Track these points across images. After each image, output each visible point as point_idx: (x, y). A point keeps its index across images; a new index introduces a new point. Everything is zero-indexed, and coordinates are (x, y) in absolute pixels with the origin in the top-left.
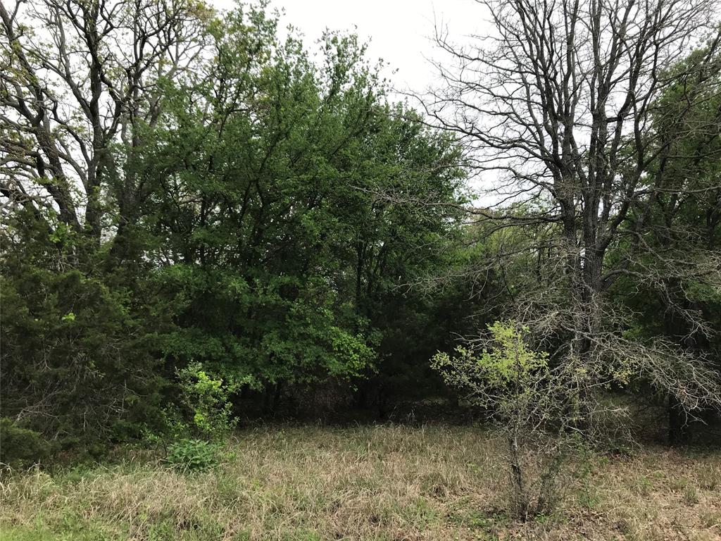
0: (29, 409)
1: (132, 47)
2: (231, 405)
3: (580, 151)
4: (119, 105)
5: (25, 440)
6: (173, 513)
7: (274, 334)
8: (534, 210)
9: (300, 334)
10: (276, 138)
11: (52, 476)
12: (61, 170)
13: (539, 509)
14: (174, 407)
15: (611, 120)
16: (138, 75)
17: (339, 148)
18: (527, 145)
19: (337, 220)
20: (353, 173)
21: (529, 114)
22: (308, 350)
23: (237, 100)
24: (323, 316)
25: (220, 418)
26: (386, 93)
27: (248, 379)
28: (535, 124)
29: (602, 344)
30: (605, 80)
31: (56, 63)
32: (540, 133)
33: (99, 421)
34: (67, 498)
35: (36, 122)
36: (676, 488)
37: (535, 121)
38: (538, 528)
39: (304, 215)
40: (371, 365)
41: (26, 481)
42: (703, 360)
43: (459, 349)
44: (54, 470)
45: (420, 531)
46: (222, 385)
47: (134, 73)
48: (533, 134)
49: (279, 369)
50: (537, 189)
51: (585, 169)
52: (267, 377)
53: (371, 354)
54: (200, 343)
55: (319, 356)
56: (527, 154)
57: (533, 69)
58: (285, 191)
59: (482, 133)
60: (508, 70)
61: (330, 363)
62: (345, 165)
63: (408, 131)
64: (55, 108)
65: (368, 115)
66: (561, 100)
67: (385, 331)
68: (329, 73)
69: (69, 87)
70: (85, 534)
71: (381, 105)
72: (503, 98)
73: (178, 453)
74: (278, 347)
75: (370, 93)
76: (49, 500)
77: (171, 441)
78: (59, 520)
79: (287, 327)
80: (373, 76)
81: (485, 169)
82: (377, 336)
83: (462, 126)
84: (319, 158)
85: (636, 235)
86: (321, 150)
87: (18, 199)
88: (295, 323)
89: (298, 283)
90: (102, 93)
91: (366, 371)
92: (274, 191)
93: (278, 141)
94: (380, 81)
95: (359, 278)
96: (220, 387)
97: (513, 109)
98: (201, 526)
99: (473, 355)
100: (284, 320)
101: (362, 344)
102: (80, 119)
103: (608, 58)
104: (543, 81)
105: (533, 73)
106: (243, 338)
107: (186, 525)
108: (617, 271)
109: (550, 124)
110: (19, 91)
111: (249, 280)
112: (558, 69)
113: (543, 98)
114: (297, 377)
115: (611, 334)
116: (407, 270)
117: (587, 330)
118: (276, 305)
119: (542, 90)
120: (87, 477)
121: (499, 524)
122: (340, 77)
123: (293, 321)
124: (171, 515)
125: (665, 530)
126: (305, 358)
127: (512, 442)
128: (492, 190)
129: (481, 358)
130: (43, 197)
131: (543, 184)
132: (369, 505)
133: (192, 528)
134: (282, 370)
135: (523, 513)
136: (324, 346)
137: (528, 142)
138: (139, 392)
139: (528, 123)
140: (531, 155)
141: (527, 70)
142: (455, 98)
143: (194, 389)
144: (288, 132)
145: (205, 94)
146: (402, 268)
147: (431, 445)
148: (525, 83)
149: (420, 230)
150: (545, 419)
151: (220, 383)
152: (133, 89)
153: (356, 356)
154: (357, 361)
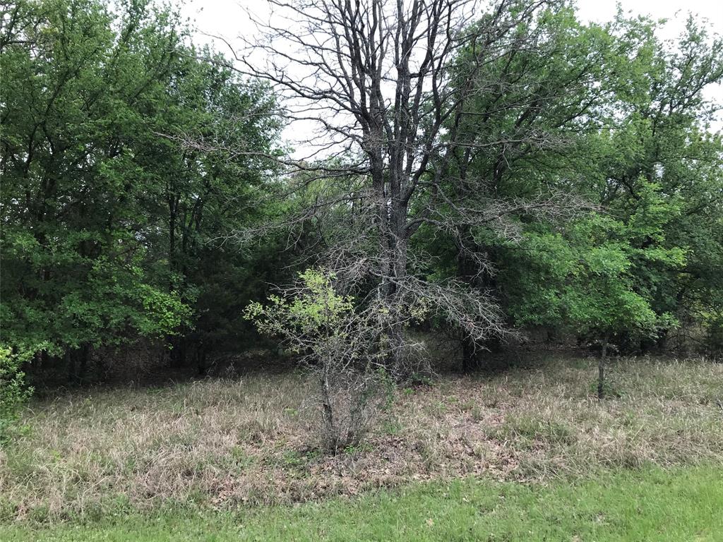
2: (24, 374)
3: (386, 104)
7: (75, 295)
8: (346, 163)
9: (105, 294)
10: (64, 77)
13: (349, 441)
15: (413, 76)
17: (141, 90)
18: (337, 98)
19: (142, 169)
20: (158, 119)
21: (339, 66)
22: (115, 310)
24: (131, 274)
26: (191, 34)
27: (44, 345)
28: (346, 76)
29: (405, 286)
30: (407, 36)
32: (349, 85)
36: (465, 409)
37: (345, 73)
38: (346, 459)
39: (104, 164)
40: (187, 322)
42: (487, 296)
43: (272, 298)
45: (236, 478)
46: (11, 354)
48: (343, 86)
49: (82, 332)
50: (347, 142)
51: (392, 124)
52: (68, 342)
53: (186, 310)
55: (129, 316)
56: (337, 106)
57: (342, 21)
58: (79, 136)
59: (293, 82)
60: (317, 19)
61: (141, 323)
62: (150, 111)
63: (217, 76)
65: (172, 55)
66: (368, 52)
67: (201, 287)
68: (125, 6)
71: (186, 46)
72: (313, 47)
74: (80, 309)
75: (173, 33)
79: (91, 287)
80: (175, 14)
81: (296, 119)
82: (193, 292)
83: (273, 74)
84: (117, 102)
85: (435, 186)
86: (119, 92)
88: (100, 282)
89: (100, 239)
91: (182, 328)
92: (66, 136)
93: (67, 80)
94: (183, 20)
95: (172, 233)
96: (9, 356)
97: (323, 59)
99: (285, 303)
100: (86, 279)
101: (176, 301)
103: (411, 15)
104: (351, 32)
105: (342, 24)
106: (36, 301)
108: (418, 220)
109: (358, 76)
111: (41, 237)
112: (365, 22)
113: (351, 50)
114: (104, 340)
115: (413, 277)
117: (393, 275)
118: (73, 264)
119: (350, 42)
121: (311, 460)
122: (138, 12)
123: (97, 281)
125: (454, 446)
126: (112, 319)
127: (324, 382)
128: (305, 142)
129: (293, 305)
131: (354, 137)
132: (182, 460)
134: (86, 333)
135: (334, 447)
136: (134, 306)
137: (338, 94)
139: (338, 75)
140: (342, 108)
141: (336, 20)
142: (266, 44)
144: (78, 71)
146: (219, 222)
147: (250, 395)
148: (335, 35)
150: (353, 358)
151: (8, 352)
153: (169, 314)
154: (171, 319)
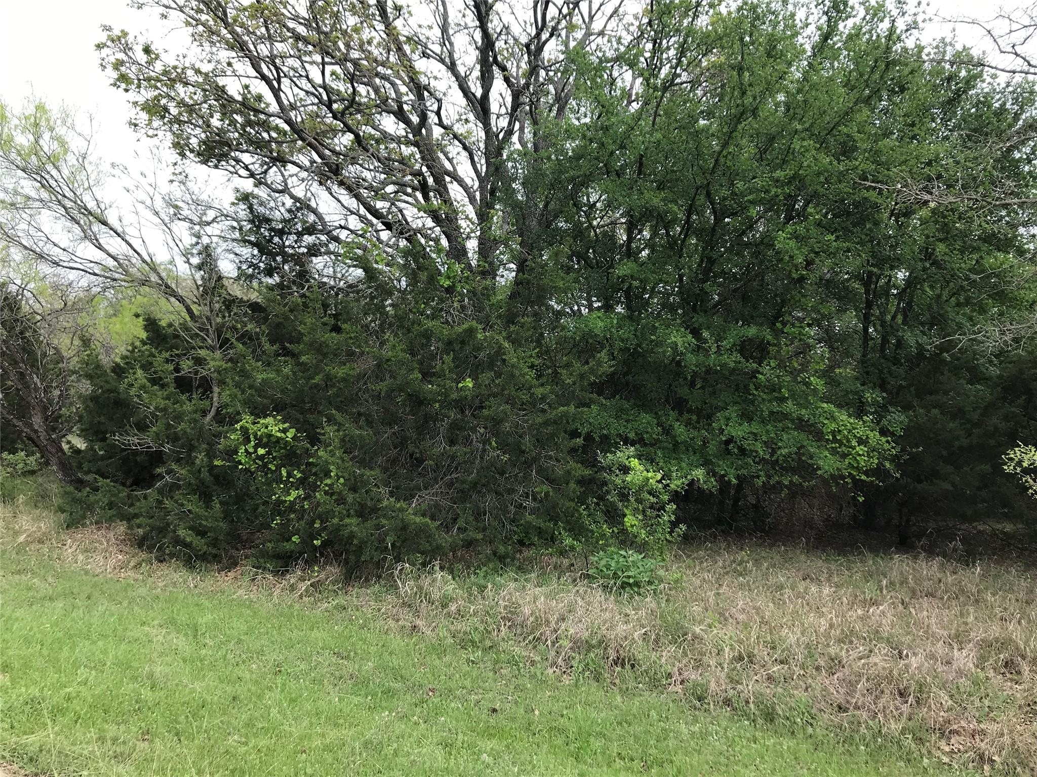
0: (424, 493)
1: (532, 12)
2: (675, 507)
4: (516, 96)
5: (422, 531)
6: (603, 643)
7: (732, 412)
9: (772, 413)
10: (739, 118)
11: (454, 579)
12: (448, 192)
14: (597, 504)
16: (540, 49)
17: (837, 124)
19: (833, 238)
20: (861, 162)
22: (785, 437)
23: (679, 68)
24: (807, 388)
25: (659, 524)
26: (921, 25)
27: (699, 473)
31: (437, 49)
33: (504, 515)
34: (473, 608)
35: (416, 131)
39: (780, 232)
40: (888, 465)
41: (426, 582)
44: (456, 572)
45: (979, 722)
46: (663, 478)
47: (534, 49)
49: (740, 462)
52: (723, 472)
53: (886, 446)
54: (627, 421)
55: (802, 447)
58: (749, 198)
61: (820, 458)
62: (847, 150)
63: (957, 84)
64: (440, 108)
65: (887, 65)
67: (911, 413)
68: (822, 6)
69: (454, 79)
70: (496, 654)
71: (909, 47)
73: (605, 566)
74: (738, 431)
75: (892, 30)
76: (453, 608)
77: (595, 549)
78: (465, 633)
79: (753, 402)
82: (897, 419)
84: (805, 143)
86: (807, 130)
87: (401, 233)
88: (765, 397)
89: (769, 337)
90: (495, 81)
91: (878, 472)
92: (732, 199)
93: (741, 123)
94: (910, 7)
95: (866, 330)
96: (659, 482)
98: (641, 666)
100: (747, 391)
101: (872, 431)
102: (467, 121)
106: (686, 416)
107: (619, 661)
110: (397, 91)
111: (696, 333)
114: (769, 477)
116: (951, 315)
118: (734, 370)
120: (494, 584)
122: (838, 12)
123: (761, 394)
124: (600, 645)
126: (780, 448)
130: (430, 229)
132: (890, 670)
133: (628, 666)
134: (746, 463)
136: (810, 432)
138: (551, 481)
143: (624, 482)
144: (757, 108)
145: (632, 65)
146: (942, 312)
147: (994, 595)
149: (976, 249)
151: (659, 476)
152: (533, 70)
153: (861, 449)
154: (863, 457)
